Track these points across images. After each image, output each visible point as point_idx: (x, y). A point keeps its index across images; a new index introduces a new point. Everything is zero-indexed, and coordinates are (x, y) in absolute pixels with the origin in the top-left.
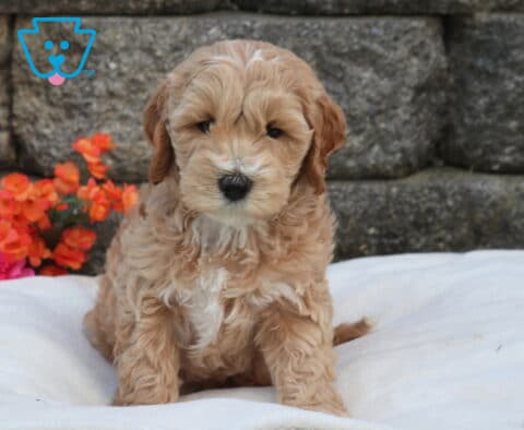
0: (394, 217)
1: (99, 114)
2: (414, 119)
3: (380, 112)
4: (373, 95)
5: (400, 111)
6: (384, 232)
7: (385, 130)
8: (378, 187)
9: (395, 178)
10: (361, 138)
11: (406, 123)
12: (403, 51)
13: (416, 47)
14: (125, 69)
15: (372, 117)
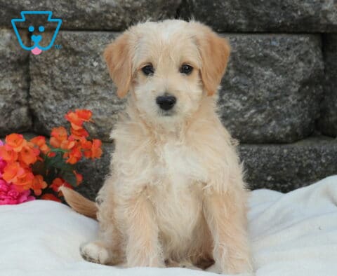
0: (285, 169)
1: (86, 96)
3: (276, 98)
4: (271, 86)
5: (290, 98)
7: (279, 110)
8: (274, 149)
9: (286, 143)
10: (263, 116)
11: (294, 106)
12: (292, 57)
13: (302, 55)
15: (271, 102)
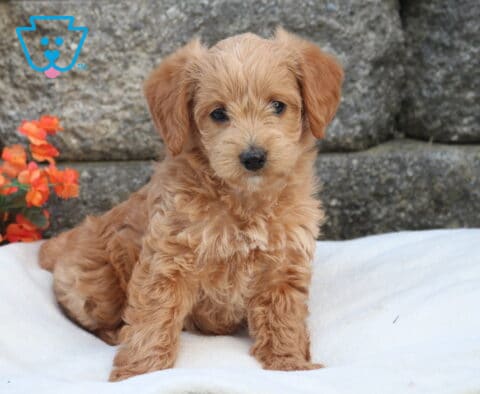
2: (373, 92)
6: (346, 203)
14: (86, 50)
